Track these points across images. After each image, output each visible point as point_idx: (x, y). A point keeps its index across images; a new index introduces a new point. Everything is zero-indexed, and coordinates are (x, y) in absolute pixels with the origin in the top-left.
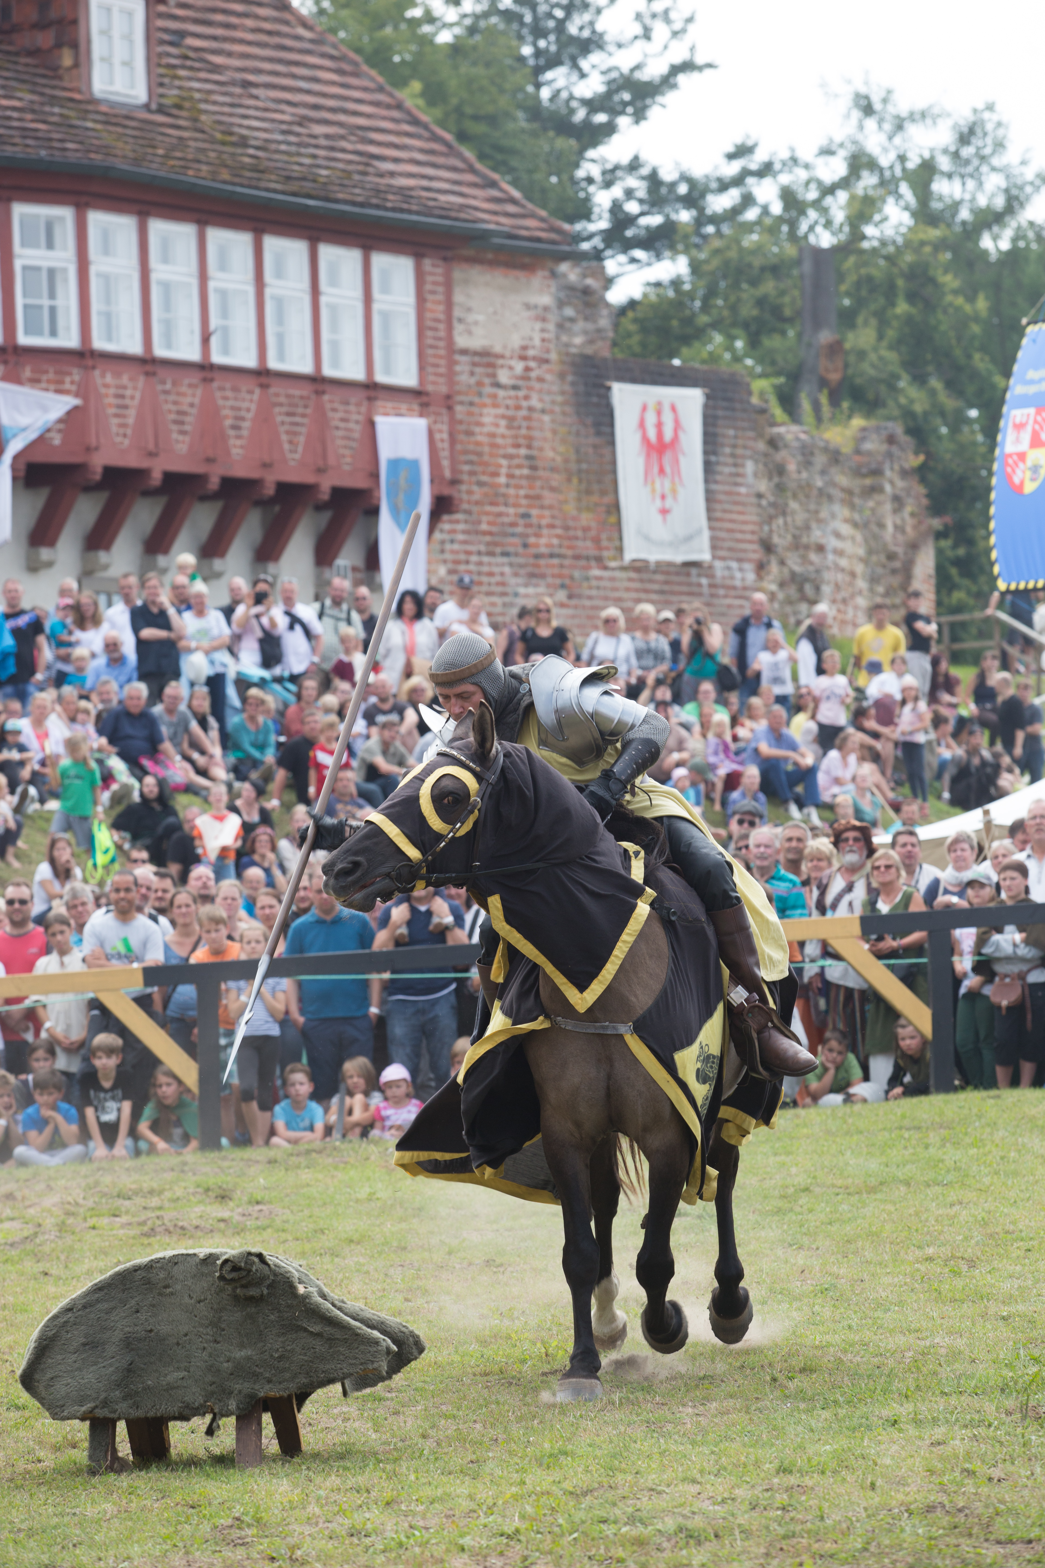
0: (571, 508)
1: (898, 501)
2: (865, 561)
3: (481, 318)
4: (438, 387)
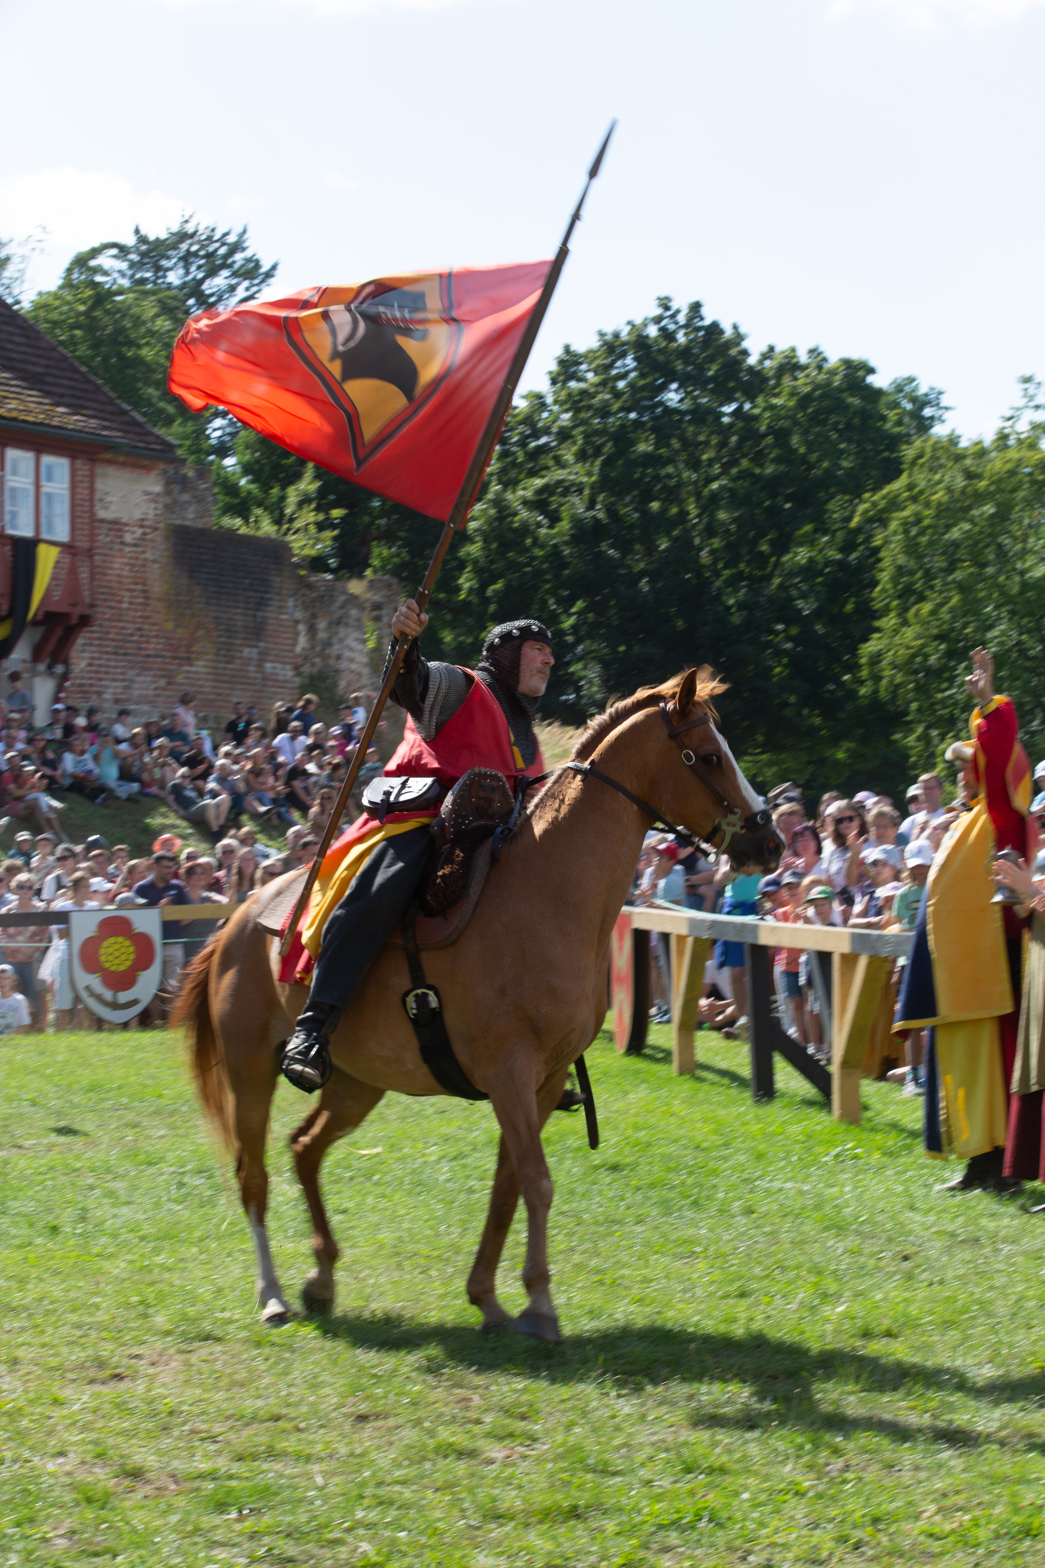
2: (368, 666)
3: (114, 499)
4: (83, 543)
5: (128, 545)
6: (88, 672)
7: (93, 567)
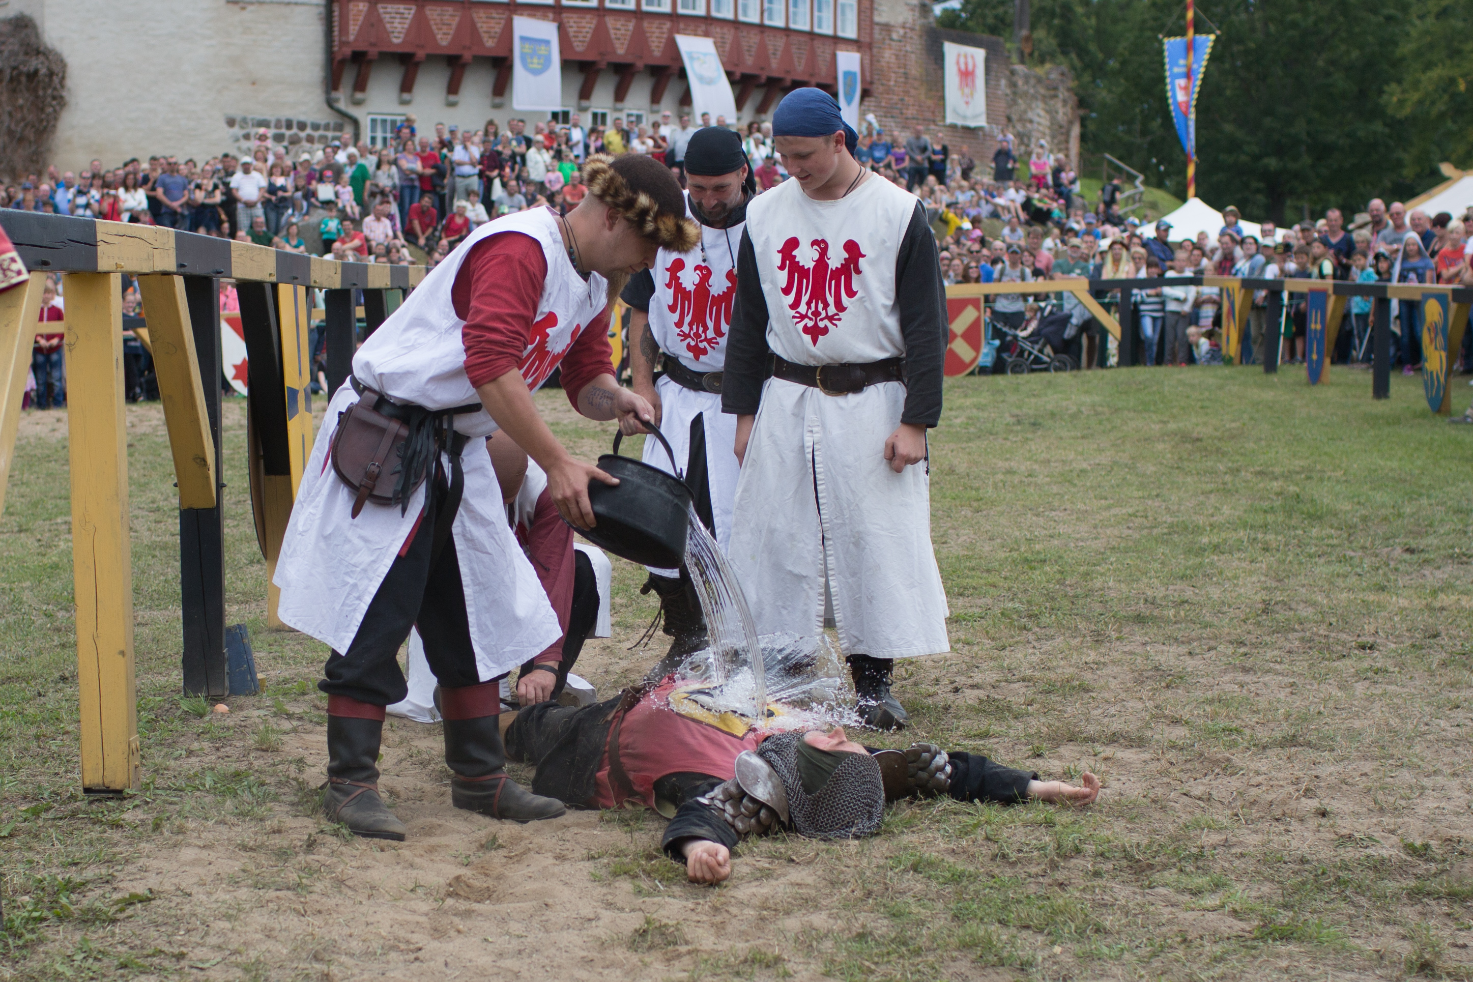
0: (922, 97)
1: (1065, 102)
2: (1050, 128)
3: (885, 8)
4: (866, 39)
5: (894, 41)
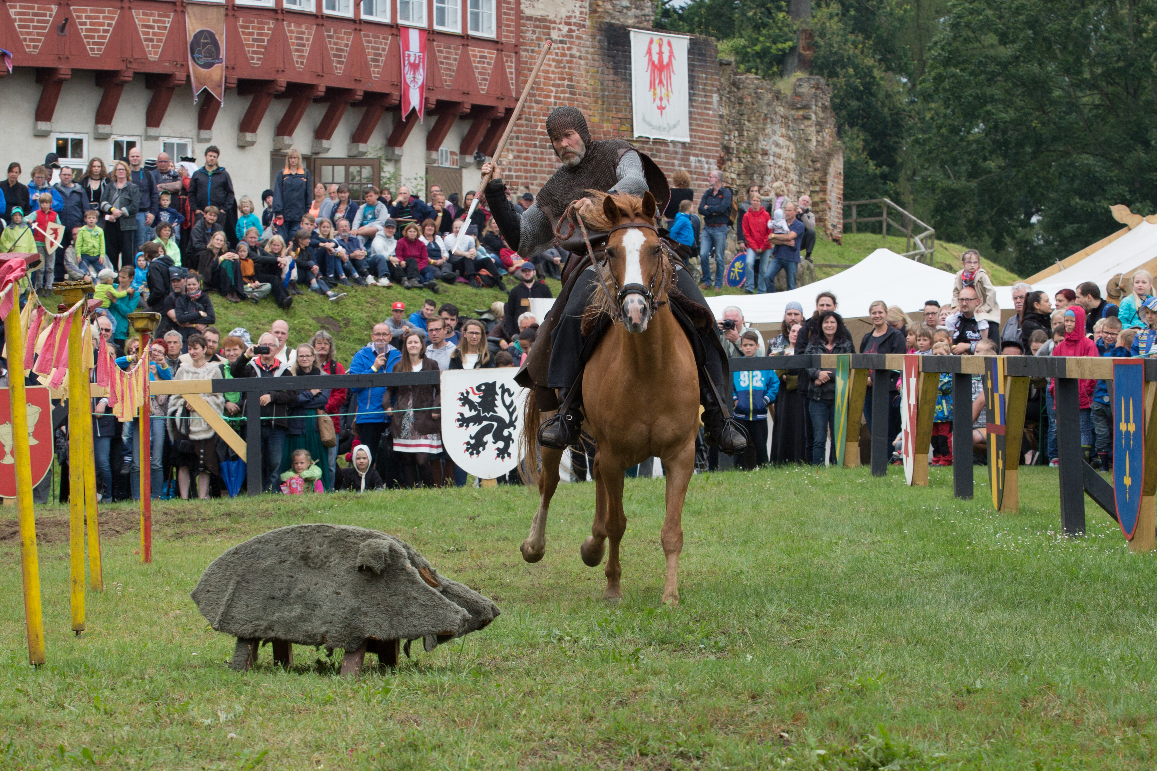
0: (597, 120)
2: (795, 162)
4: (510, 39)
5: (555, 42)
6: (517, 165)
7: (518, 61)
